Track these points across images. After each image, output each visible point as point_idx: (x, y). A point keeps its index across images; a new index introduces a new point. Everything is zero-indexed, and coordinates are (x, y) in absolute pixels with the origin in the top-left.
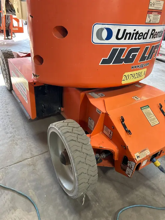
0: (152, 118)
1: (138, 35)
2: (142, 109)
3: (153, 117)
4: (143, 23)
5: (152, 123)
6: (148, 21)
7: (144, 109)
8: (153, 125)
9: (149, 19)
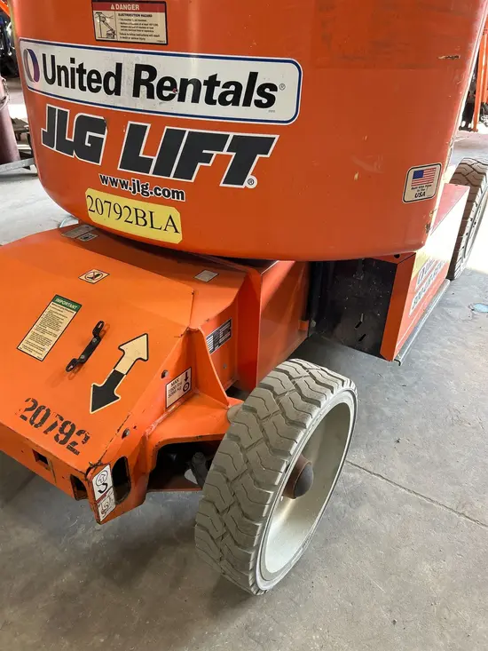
0: (46, 335)
1: (85, 76)
2: (54, 300)
3: (51, 337)
4: (87, 38)
5: (28, 342)
6: (104, 35)
7: (61, 304)
8: (23, 349)
9: (105, 30)
